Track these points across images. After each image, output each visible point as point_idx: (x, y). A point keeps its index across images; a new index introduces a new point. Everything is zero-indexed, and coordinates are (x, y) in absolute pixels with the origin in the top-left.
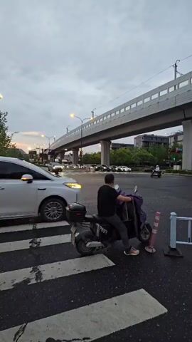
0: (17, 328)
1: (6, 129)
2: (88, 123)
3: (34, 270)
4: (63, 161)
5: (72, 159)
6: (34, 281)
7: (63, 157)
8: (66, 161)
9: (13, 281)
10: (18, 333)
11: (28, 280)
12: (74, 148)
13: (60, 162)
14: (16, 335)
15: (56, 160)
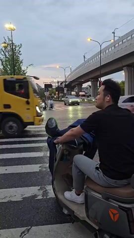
0: (24, 229)
1: (21, 62)
2: (108, 48)
3: (41, 189)
4: (81, 93)
5: (91, 92)
6: (40, 197)
7: (81, 90)
8: (83, 93)
9: (22, 195)
10: (24, 232)
11: (35, 196)
12: (92, 78)
13: (77, 96)
14: (21, 234)
15: (73, 93)
